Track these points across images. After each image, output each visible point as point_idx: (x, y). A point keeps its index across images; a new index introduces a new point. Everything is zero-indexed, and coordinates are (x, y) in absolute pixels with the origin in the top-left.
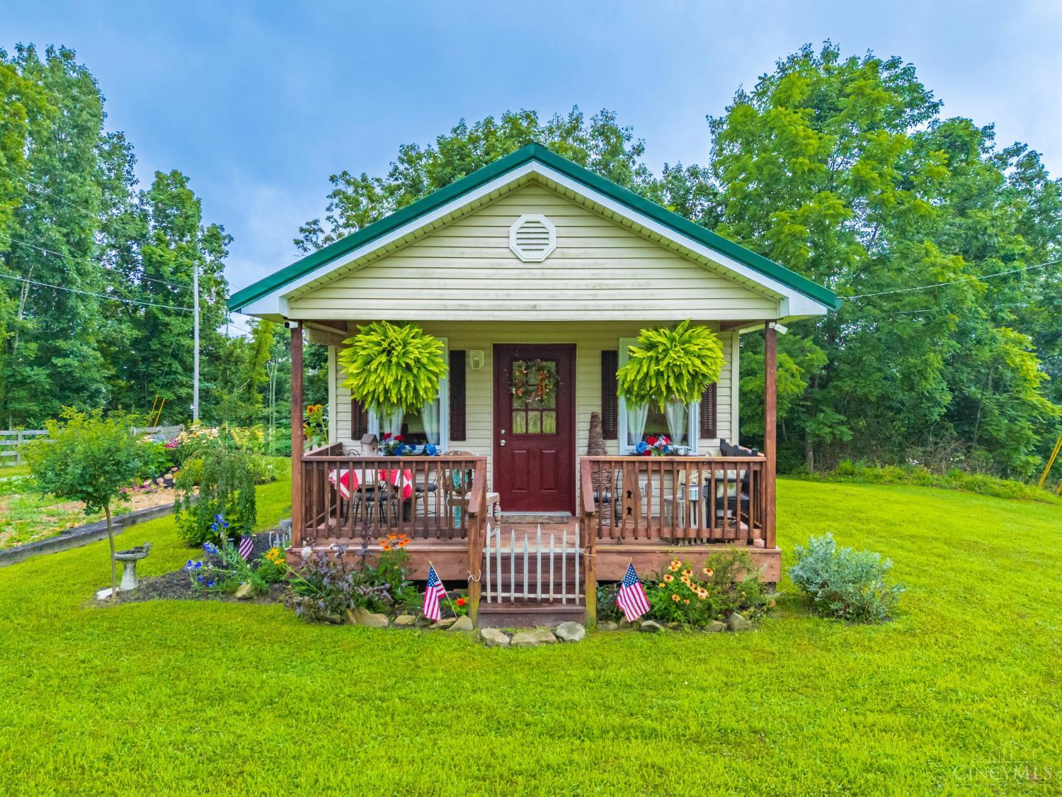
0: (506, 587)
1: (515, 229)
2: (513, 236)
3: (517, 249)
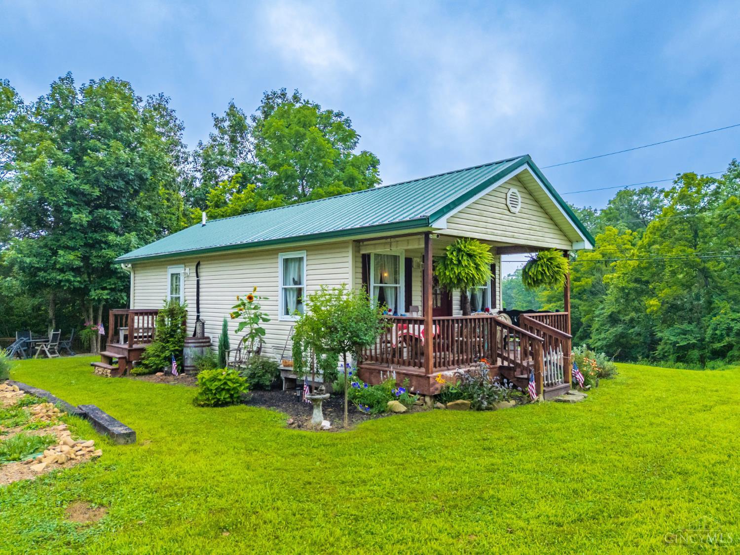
1: (509, 195)
2: (508, 199)
3: (510, 206)
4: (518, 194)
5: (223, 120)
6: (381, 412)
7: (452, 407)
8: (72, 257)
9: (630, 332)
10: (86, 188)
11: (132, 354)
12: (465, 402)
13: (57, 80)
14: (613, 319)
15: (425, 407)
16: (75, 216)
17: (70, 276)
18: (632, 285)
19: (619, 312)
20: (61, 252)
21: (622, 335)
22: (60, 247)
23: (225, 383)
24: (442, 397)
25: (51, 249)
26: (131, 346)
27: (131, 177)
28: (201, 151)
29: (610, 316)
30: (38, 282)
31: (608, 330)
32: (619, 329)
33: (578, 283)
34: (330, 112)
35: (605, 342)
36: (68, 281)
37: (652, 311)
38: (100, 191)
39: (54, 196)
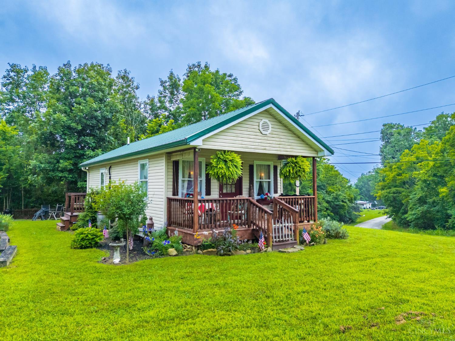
0: (275, 237)
1: (261, 124)
2: (261, 126)
3: (262, 130)
4: (269, 122)
5: (166, 82)
6: (162, 255)
7: (206, 253)
8: (66, 164)
9: (432, 209)
10: (73, 125)
11: (73, 218)
12: (214, 250)
13: (62, 66)
14: (422, 201)
15: (192, 252)
16: (68, 141)
17: (66, 174)
18: (431, 178)
19: (426, 196)
20: (61, 161)
21: (428, 212)
22: (61, 158)
23: (87, 236)
24: (201, 247)
25: (56, 159)
26: (72, 214)
27: (100, 118)
28: (149, 101)
29: (419, 199)
30: (50, 178)
31: (418, 208)
32: (425, 208)
33: (400, 177)
34: (225, 74)
35: (414, 216)
36: (65, 177)
37: (443, 196)
38: (82, 126)
39: (56, 130)
